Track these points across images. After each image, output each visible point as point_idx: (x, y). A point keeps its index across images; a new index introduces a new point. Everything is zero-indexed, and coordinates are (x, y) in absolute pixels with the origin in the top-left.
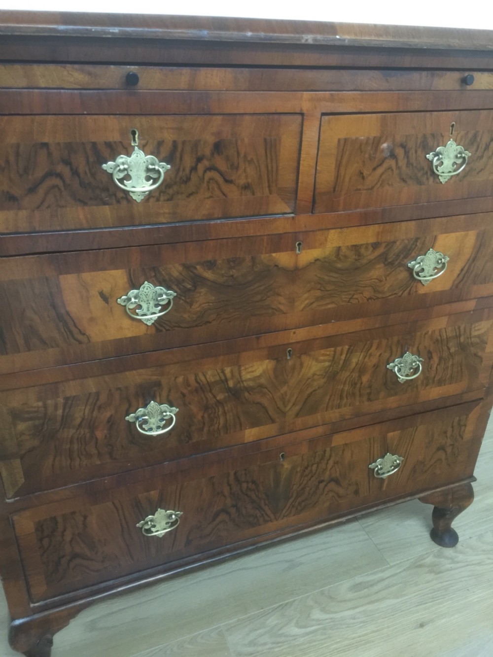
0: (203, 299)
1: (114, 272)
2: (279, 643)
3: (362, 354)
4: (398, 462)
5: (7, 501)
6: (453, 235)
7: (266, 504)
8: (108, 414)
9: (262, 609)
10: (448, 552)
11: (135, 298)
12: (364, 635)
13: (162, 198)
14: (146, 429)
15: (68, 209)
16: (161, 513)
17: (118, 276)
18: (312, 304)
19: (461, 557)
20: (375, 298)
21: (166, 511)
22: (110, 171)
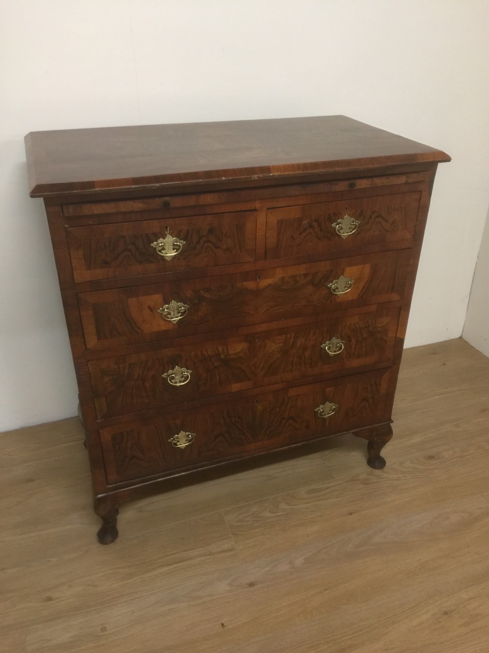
0: (204, 309)
1: (156, 296)
3: (304, 339)
4: (334, 407)
5: (98, 421)
6: (355, 267)
7: (247, 432)
8: (153, 373)
10: (377, 472)
11: (167, 309)
12: (312, 518)
13: (181, 258)
14: (173, 382)
15: (133, 266)
16: (182, 434)
17: (158, 298)
18: (269, 309)
20: (308, 305)
21: (186, 433)
22: (154, 247)
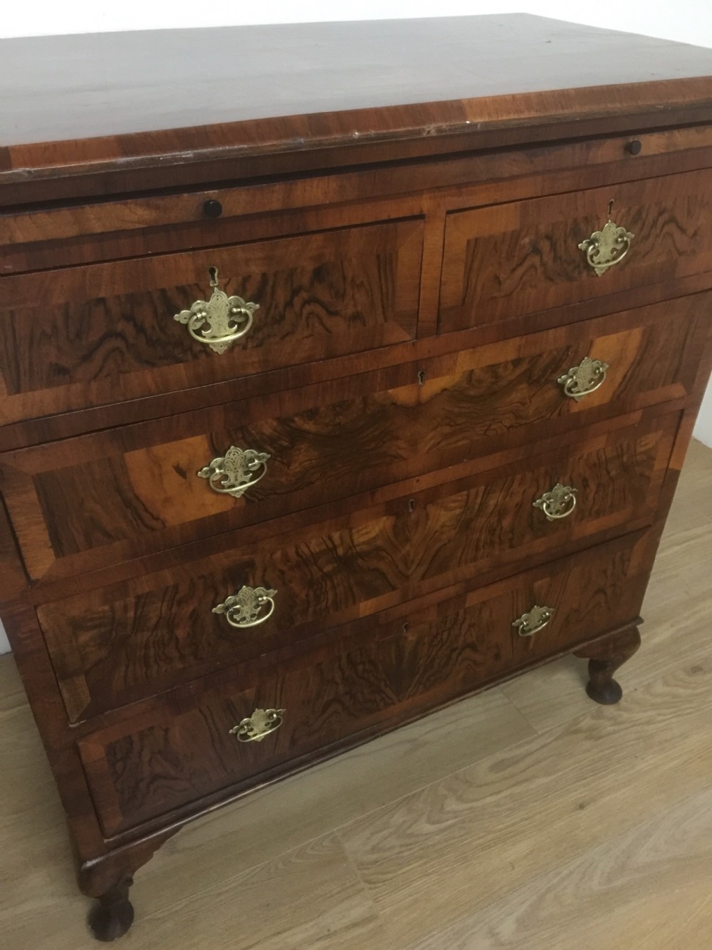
0: (304, 457)
1: (192, 440)
2: (408, 845)
3: (502, 494)
4: (547, 614)
5: (71, 726)
6: (614, 337)
7: (386, 686)
8: (191, 608)
9: (384, 804)
10: (609, 710)
11: (220, 468)
13: (250, 345)
14: (238, 620)
15: (133, 374)
16: (259, 714)
17: (198, 443)
18: (439, 443)
19: (625, 715)
20: (516, 425)
21: (265, 710)
22: (183, 322)
